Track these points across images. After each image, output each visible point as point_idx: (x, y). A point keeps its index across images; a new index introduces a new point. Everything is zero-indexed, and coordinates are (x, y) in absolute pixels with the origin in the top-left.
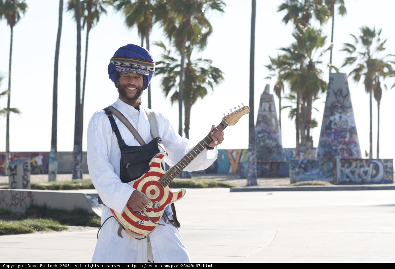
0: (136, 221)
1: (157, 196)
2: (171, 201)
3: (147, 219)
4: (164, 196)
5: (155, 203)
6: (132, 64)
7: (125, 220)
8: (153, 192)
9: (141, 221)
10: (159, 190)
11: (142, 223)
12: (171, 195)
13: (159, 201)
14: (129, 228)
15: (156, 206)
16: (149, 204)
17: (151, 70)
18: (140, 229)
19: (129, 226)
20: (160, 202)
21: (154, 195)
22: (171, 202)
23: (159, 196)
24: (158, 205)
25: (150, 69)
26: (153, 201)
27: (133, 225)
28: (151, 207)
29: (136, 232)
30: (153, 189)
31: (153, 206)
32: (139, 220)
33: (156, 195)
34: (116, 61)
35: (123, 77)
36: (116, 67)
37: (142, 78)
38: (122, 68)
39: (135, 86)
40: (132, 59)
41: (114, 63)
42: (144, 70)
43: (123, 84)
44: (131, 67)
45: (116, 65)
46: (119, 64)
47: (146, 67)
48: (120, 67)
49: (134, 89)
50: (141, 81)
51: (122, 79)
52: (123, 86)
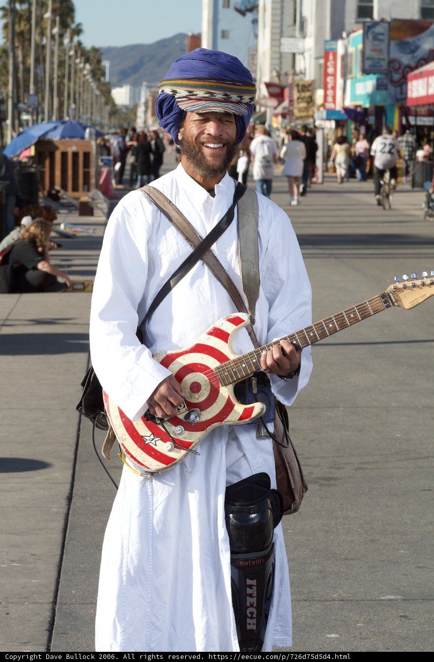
0: (141, 434)
1: (202, 399)
2: (225, 418)
3: (165, 437)
4: (215, 404)
5: (193, 411)
6: (212, 94)
7: (122, 424)
8: (196, 387)
9: (152, 437)
10: (209, 388)
11: (153, 442)
12: (229, 407)
13: (201, 410)
14: (124, 444)
15: (192, 417)
16: (179, 408)
17: (250, 102)
18: (144, 454)
19: (125, 440)
20: (203, 413)
21: (197, 396)
22: (225, 420)
23: (205, 400)
24: (196, 417)
25: (248, 101)
26: (191, 406)
27: (134, 441)
28: (181, 417)
29: (135, 456)
30: (199, 381)
31: (187, 416)
32: (149, 433)
33: (199, 397)
34: (175, 89)
35: (193, 122)
36: (177, 100)
37: (234, 121)
38: (190, 103)
39: (222, 139)
40: (210, 82)
41: (171, 92)
42: (238, 103)
43: (194, 138)
44: (211, 99)
45: (176, 97)
46: (185, 95)
47: (241, 97)
48: (186, 101)
49: (219, 145)
50: (232, 127)
51: (192, 125)
52: (194, 140)
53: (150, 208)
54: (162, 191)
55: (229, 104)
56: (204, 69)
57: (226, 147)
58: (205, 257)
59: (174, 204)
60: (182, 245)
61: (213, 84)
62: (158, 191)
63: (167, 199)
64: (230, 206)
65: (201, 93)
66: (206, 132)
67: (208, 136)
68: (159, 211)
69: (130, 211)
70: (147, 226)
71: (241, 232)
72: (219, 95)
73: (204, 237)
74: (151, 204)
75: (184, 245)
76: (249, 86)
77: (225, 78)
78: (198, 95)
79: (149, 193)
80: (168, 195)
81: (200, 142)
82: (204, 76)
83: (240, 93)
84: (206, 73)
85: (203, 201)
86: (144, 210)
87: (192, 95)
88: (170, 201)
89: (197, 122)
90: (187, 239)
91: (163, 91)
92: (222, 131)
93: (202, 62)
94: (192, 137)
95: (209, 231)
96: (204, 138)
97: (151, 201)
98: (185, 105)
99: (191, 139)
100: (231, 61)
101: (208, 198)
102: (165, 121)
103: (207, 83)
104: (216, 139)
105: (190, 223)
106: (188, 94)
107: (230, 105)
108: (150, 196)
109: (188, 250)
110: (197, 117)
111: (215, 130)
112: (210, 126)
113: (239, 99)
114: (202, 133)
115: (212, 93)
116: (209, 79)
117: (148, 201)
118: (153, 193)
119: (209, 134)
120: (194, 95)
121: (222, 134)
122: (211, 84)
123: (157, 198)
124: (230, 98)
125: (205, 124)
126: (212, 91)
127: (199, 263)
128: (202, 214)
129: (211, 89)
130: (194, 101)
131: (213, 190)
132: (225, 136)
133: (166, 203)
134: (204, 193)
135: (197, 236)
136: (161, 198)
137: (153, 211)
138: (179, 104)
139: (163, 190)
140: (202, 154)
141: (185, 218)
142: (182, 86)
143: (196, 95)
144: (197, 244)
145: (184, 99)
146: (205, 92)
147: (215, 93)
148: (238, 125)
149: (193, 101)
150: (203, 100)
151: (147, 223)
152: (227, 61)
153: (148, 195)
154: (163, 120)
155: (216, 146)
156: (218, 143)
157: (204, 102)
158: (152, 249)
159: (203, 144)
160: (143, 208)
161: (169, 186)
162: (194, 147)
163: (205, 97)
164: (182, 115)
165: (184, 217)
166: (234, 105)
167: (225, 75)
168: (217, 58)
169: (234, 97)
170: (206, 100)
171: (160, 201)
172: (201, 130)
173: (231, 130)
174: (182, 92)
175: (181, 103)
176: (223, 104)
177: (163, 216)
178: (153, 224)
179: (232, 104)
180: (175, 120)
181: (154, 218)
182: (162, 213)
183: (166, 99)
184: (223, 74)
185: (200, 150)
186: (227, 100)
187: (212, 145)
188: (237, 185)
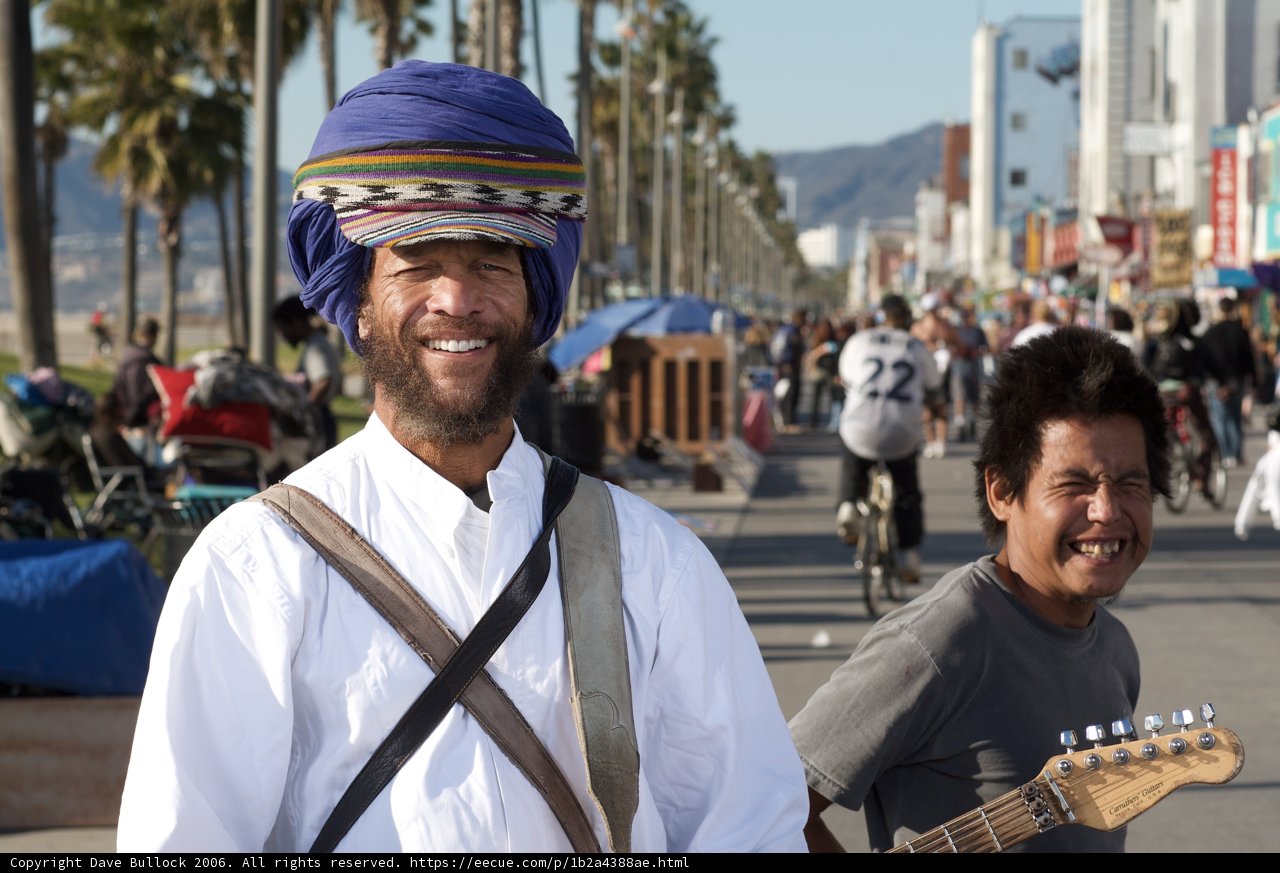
34: (332, 183)
35: (392, 279)
36: (339, 216)
37: (516, 268)
38: (378, 221)
39: (480, 325)
40: (433, 153)
41: (322, 193)
42: (525, 212)
43: (397, 325)
44: (439, 203)
45: (336, 208)
46: (359, 199)
47: (535, 196)
48: (365, 215)
49: (472, 344)
50: (511, 288)
51: (387, 290)
52: (397, 333)
53: (293, 556)
54: (325, 500)
55: (497, 216)
56: (412, 117)
57: (494, 348)
58: (470, 696)
59: (367, 536)
60: (398, 661)
61: (443, 159)
62: (313, 500)
63: (345, 525)
64: (535, 533)
65: (407, 190)
66: (432, 305)
67: (437, 316)
68: (322, 562)
69: (235, 564)
70: (286, 608)
71: (572, 608)
72: (463, 191)
73: (464, 632)
74: (295, 540)
75: (404, 660)
76: (558, 161)
77: (480, 140)
78: (401, 197)
79: (287, 509)
80: (344, 510)
81: (415, 338)
82: (415, 138)
83: (533, 182)
84: (420, 130)
85: (455, 524)
86: (275, 561)
87: (381, 198)
88: (353, 530)
89: (402, 278)
90: (414, 642)
91: (300, 196)
92: (479, 300)
93: (408, 97)
94: (391, 328)
95: (478, 613)
96: (426, 323)
97: (296, 532)
98: (360, 229)
99: (388, 332)
100: (498, 88)
101: (468, 514)
102: (316, 286)
103: (425, 159)
104: (463, 323)
105: (417, 594)
106: (369, 194)
107: (498, 220)
108: (291, 518)
109: (420, 676)
110: (402, 264)
111: (456, 297)
112: (442, 287)
113: (527, 200)
114: (420, 308)
115: (443, 186)
116: (428, 147)
117: (288, 534)
118: (301, 508)
119: (439, 312)
120: (388, 197)
121: (477, 308)
122: (436, 159)
123: (313, 521)
124: (500, 198)
125: (427, 283)
126: (440, 182)
127: (454, 713)
128: (455, 565)
129: (437, 176)
130: (389, 214)
131: (483, 486)
132: (490, 315)
133: (341, 536)
134: (457, 498)
135: (443, 631)
136: (325, 521)
137: (304, 563)
138: (343, 227)
139: (330, 496)
140: (423, 373)
141: (403, 579)
142: (351, 172)
143: (393, 196)
144: (444, 655)
145: (360, 212)
146: (419, 186)
147: (451, 187)
148: (536, 281)
149: (385, 214)
150: (415, 211)
151: (286, 599)
152: (486, 90)
153: (286, 513)
154: (310, 285)
155: (463, 345)
156: (469, 337)
157: (418, 214)
158: (311, 677)
159: (424, 342)
160: (272, 554)
161: (346, 481)
162: (397, 353)
163: (419, 201)
164: (361, 261)
165: (398, 574)
166: (511, 219)
167: (483, 131)
168: (456, 83)
169: (513, 195)
170: (424, 210)
171: (321, 529)
172: (414, 300)
173: (509, 299)
174: (353, 191)
175: (351, 224)
176: (475, 217)
177: (335, 577)
178: (307, 604)
179: (503, 217)
180: (342, 278)
181: (308, 581)
182: (332, 571)
183: (309, 217)
184: (475, 128)
185: (416, 362)
186: (489, 204)
187: (451, 346)
188: (549, 466)
